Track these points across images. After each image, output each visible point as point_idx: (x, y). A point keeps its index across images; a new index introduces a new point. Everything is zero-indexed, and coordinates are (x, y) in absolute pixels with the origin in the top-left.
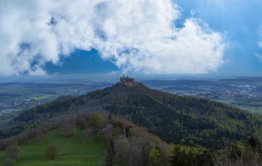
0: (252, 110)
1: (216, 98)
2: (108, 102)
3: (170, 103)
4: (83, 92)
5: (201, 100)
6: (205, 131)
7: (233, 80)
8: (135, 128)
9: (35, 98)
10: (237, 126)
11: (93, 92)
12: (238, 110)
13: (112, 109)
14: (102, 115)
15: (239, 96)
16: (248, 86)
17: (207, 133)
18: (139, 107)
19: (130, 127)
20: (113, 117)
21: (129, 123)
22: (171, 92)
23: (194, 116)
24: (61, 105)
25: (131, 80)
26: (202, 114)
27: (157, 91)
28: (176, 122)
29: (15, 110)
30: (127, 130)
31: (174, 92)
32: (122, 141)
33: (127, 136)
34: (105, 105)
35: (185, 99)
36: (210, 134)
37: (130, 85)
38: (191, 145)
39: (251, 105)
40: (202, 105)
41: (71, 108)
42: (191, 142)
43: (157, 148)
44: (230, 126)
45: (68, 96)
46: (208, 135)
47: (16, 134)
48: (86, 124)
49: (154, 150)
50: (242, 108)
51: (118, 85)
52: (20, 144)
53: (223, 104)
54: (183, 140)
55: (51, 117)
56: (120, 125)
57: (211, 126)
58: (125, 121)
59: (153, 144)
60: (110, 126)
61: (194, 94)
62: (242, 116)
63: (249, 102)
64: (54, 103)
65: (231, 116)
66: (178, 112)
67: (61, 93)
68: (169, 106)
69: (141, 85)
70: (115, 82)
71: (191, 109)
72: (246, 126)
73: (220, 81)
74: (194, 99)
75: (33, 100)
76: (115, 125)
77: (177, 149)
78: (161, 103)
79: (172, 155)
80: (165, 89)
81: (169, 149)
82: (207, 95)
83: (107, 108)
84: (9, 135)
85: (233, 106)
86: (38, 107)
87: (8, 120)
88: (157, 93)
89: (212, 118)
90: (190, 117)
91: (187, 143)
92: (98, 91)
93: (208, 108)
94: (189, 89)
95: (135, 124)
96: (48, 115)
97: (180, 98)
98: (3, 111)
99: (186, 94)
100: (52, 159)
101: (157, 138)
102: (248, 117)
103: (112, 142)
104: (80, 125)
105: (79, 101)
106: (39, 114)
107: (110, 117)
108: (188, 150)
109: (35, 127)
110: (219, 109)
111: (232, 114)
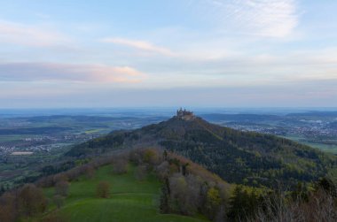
0: (325, 149)
1: (284, 134)
2: (163, 137)
3: (231, 139)
4: (137, 126)
5: (266, 136)
6: (270, 170)
7: (302, 115)
8: (192, 166)
9: (87, 132)
10: (307, 166)
11: (148, 127)
12: (308, 148)
13: (168, 145)
14: (157, 151)
15: (310, 132)
16: (320, 121)
17: (273, 172)
18: (198, 143)
19: (187, 164)
20: (169, 153)
21: (187, 160)
22: (232, 127)
23: (258, 154)
24: (114, 140)
25: (189, 114)
26: (267, 151)
27: (217, 126)
28: (239, 160)
29: (66, 144)
30: (184, 168)
31: (236, 128)
32: (178, 180)
33: (184, 174)
34: (160, 140)
35: (249, 134)
36: (277, 174)
37: (188, 118)
38: (254, 185)
39: (323, 143)
40: (267, 141)
41: (124, 143)
42: (255, 182)
43: (216, 188)
44: (299, 165)
45: (121, 130)
46: (274, 175)
47: (65, 170)
48: (140, 161)
49: (212, 190)
50: (313, 146)
51: (174, 118)
52: (70, 181)
53: (291, 141)
54: (246, 180)
55: (104, 151)
56: (176, 162)
57: (277, 165)
58: (182, 157)
59: (212, 183)
60: (165, 163)
61: (258, 130)
62: (313, 155)
63: (321, 139)
64: (106, 137)
65: (300, 154)
66: (240, 149)
67: (113, 126)
68: (230, 142)
69: (199, 119)
70: (172, 116)
71: (254, 146)
72: (318, 166)
73: (288, 115)
74: (258, 135)
75: (85, 134)
76: (171, 162)
77: (238, 190)
78: (222, 139)
79: (232, 196)
80: (227, 124)
81: (229, 189)
82: (273, 131)
83: (162, 144)
84: (59, 171)
85: (302, 143)
86: (89, 142)
87: (58, 155)
88: (217, 128)
89: (279, 157)
90: (253, 155)
91: (250, 183)
92: (153, 125)
93: (274, 146)
94: (253, 124)
95: (194, 161)
96: (100, 150)
97: (243, 133)
98: (53, 146)
99: (250, 129)
100: (104, 197)
101: (216, 177)
102: (320, 156)
103: (167, 180)
104: (134, 161)
105: (132, 136)
106: (91, 149)
107: (166, 154)
108: (249, 190)
109: (86, 162)
110: (287, 146)
111: (302, 152)
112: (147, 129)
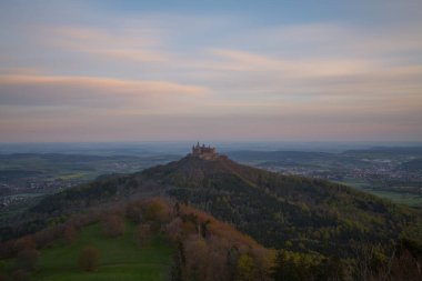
0: (395, 199)
1: (340, 178)
2: (173, 184)
3: (268, 186)
4: (135, 169)
5: (315, 182)
6: (322, 229)
7: (366, 151)
8: (216, 224)
9: (63, 177)
10: (373, 222)
11: (152, 169)
12: (374, 198)
13: (180, 195)
14: (165, 204)
15: (375, 176)
16: (389, 161)
17: (326, 232)
18: (222, 191)
19: (208, 222)
20: (182, 206)
21: (206, 216)
22: (269, 169)
23: (304, 206)
24: (104, 188)
25: (208, 150)
26: (317, 203)
27: (249, 167)
28: (278, 215)
29: (32, 196)
30: (204, 227)
31: (275, 170)
32: (196, 243)
33: (204, 236)
34: (170, 188)
35: (292, 179)
36: (331, 235)
37: (208, 157)
38: (301, 251)
39: (393, 191)
40: (316, 189)
41: (118, 193)
42: (302, 245)
43: (250, 254)
44: (361, 221)
45: (113, 174)
46: (327, 236)
48: (141, 216)
49: (245, 257)
50: (380, 195)
51: (189, 157)
52: (39, 248)
53: (349, 188)
54: (289, 243)
55: (88, 205)
56: (193, 219)
57: (332, 222)
58: (201, 212)
59: (243, 248)
60: (178, 220)
61: (304, 173)
62: (380, 207)
63: (391, 185)
64: (92, 185)
65: (363, 206)
66: (281, 199)
67: (102, 170)
68: (267, 190)
69: (224, 157)
70: (185, 154)
71: (300, 196)
72: (388, 223)
73: (345, 153)
74: (305, 180)
75: (60, 180)
76: (185, 218)
77: (281, 256)
78: (254, 186)
79: (273, 265)
80: (262, 164)
81: (269, 256)
82: (325, 174)
83: (172, 193)
84: (22, 234)
85: (365, 191)
86: (67, 191)
87: (21, 211)
88: (247, 170)
89: (333, 210)
90: (299, 208)
91: (295, 248)
92: (159, 166)
93: (327, 195)
94: (297, 165)
95: (216, 217)
96: (83, 203)
97: (284, 178)
98: (13, 197)
99: (293, 172)
100: (89, 270)
101: (248, 238)
102: (390, 210)
103: (181, 244)
104: (132, 218)
105: (130, 182)
106: (69, 202)
107: (177, 207)
108: (297, 258)
109: (62, 221)
110: (344, 195)
111: (364, 204)
112: (150, 173)
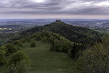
0: (100, 31)
2: (51, 28)
4: (43, 25)
5: (83, 28)
7: (94, 21)
8: (61, 37)
10: (94, 36)
12: (95, 31)
13: (53, 31)
14: (50, 33)
16: (99, 23)
18: (62, 30)
19: (59, 37)
22: (73, 25)
23: (80, 33)
27: (68, 25)
28: (74, 35)
37: (59, 22)
38: (79, 42)
39: (99, 30)
42: (79, 41)
43: (68, 43)
44: (92, 36)
46: (85, 39)
47: (20, 39)
54: (76, 41)
55: (32, 33)
56: (56, 36)
57: (86, 37)
60: (53, 36)
61: (81, 26)
62: (96, 33)
63: (99, 29)
64: (33, 28)
65: (93, 33)
66: (75, 32)
67: (35, 25)
68: (72, 30)
75: (26, 27)
77: (74, 44)
83: (51, 30)
84: (18, 39)
86: (27, 30)
89: (86, 34)
92: (48, 24)
93: (85, 31)
96: (31, 32)
97: (76, 27)
98: (15, 31)
99: (78, 26)
102: (98, 34)
103: (53, 41)
105: (42, 28)
106: (28, 32)
110: (89, 31)
112: (46, 26)
